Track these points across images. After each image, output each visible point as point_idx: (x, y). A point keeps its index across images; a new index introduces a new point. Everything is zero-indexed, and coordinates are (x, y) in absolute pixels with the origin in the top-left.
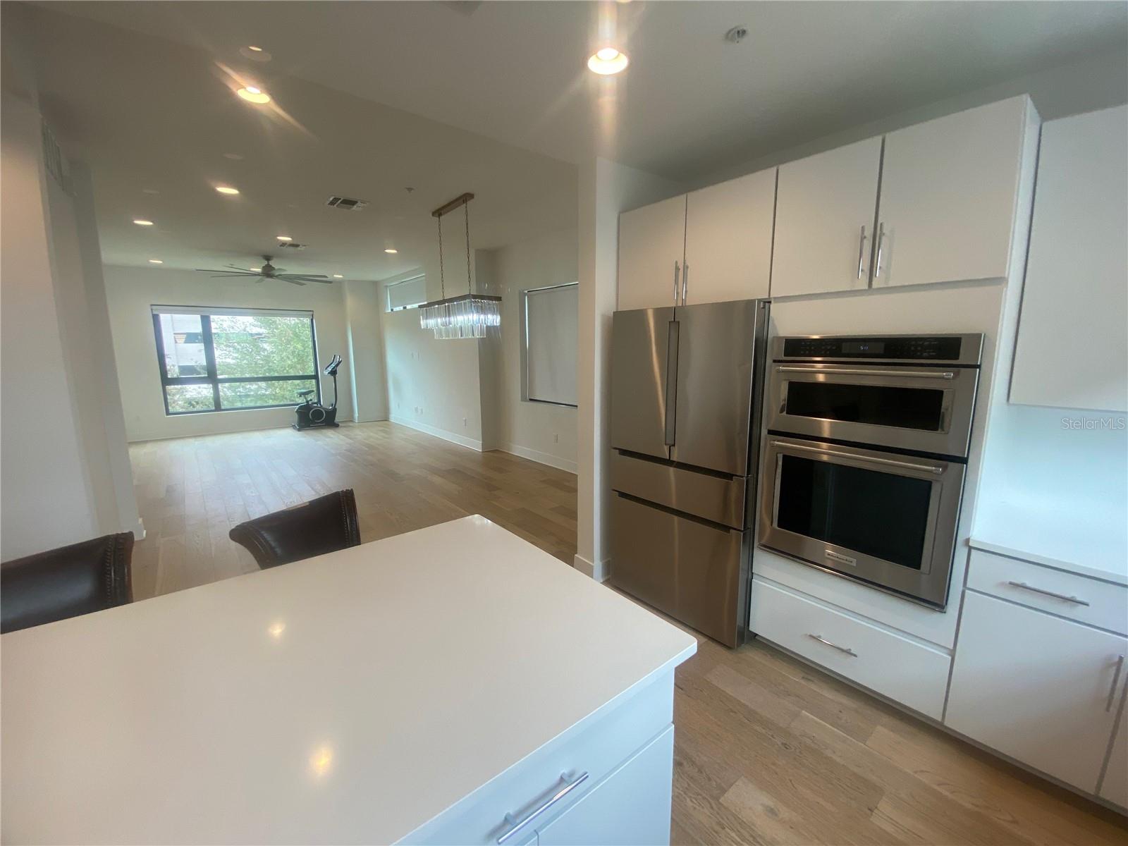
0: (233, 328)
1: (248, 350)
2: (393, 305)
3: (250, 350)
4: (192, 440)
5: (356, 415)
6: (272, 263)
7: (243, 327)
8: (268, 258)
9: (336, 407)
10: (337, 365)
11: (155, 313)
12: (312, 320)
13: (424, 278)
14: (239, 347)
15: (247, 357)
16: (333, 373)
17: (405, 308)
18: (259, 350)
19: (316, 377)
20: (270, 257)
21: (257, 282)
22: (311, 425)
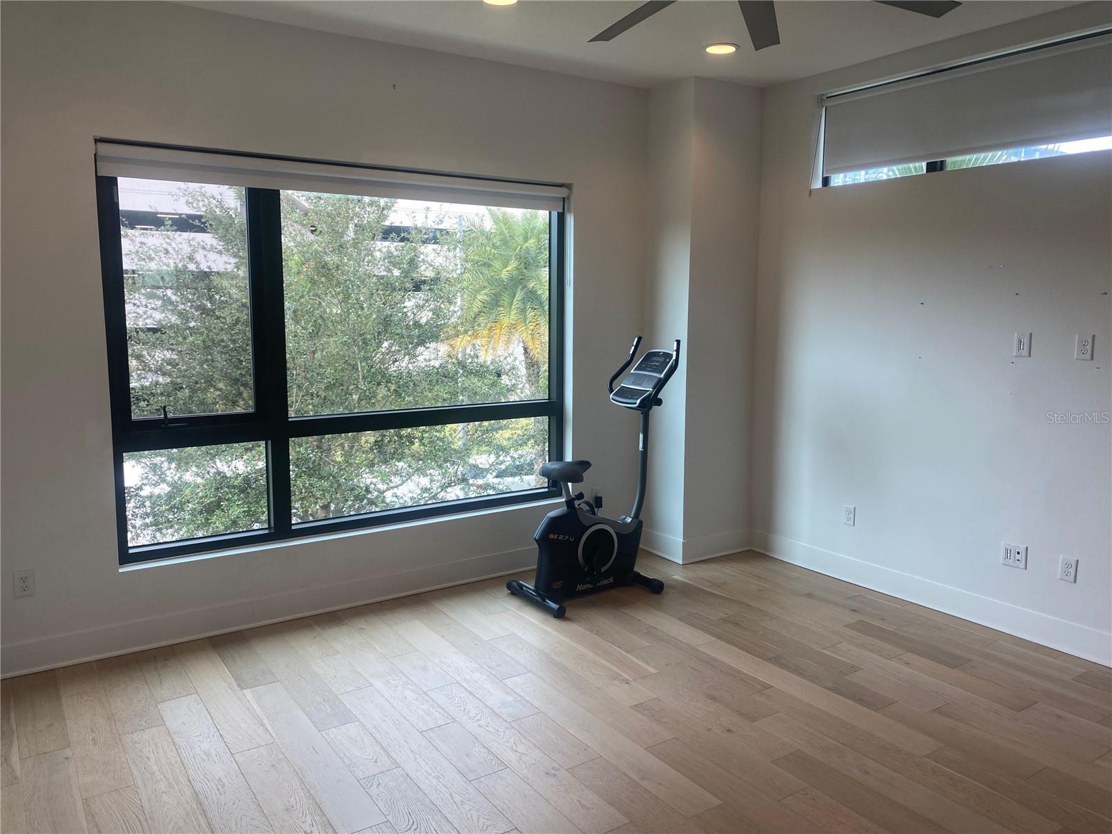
5: (677, 537)
22: (580, 587)
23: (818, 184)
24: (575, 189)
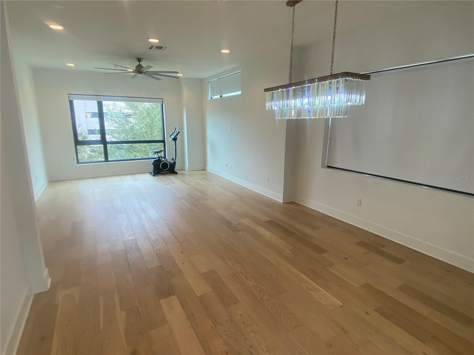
0: (114, 110)
1: (122, 123)
2: (213, 95)
3: (123, 123)
4: (91, 181)
5: (187, 166)
6: (142, 63)
7: (120, 109)
8: (139, 60)
9: (176, 161)
10: (177, 135)
11: (71, 99)
12: (162, 105)
13: (240, 74)
14: (117, 120)
15: (122, 126)
16: (175, 139)
17: (221, 96)
18: (128, 122)
19: (163, 141)
20: (141, 58)
21: (131, 78)
22: (161, 172)
23: (210, 99)
24: (164, 99)
